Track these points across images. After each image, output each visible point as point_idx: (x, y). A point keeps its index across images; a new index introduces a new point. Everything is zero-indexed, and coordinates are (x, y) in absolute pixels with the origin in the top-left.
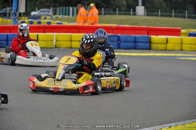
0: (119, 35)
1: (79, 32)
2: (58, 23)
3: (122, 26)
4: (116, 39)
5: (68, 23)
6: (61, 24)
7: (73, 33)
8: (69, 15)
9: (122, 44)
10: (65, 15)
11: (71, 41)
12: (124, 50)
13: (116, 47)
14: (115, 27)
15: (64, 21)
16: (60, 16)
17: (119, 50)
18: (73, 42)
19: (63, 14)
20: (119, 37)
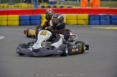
0: (110, 15)
1: (82, 13)
2: (68, 7)
3: (113, 8)
4: (108, 17)
5: (76, 7)
6: (71, 7)
7: (79, 13)
8: (76, 1)
9: (113, 21)
10: (74, 1)
11: (77, 19)
12: (114, 26)
13: (109, 23)
14: (107, 9)
15: (73, 6)
16: (70, 2)
17: (111, 26)
18: (78, 20)
19: (72, 1)
20: (110, 16)
